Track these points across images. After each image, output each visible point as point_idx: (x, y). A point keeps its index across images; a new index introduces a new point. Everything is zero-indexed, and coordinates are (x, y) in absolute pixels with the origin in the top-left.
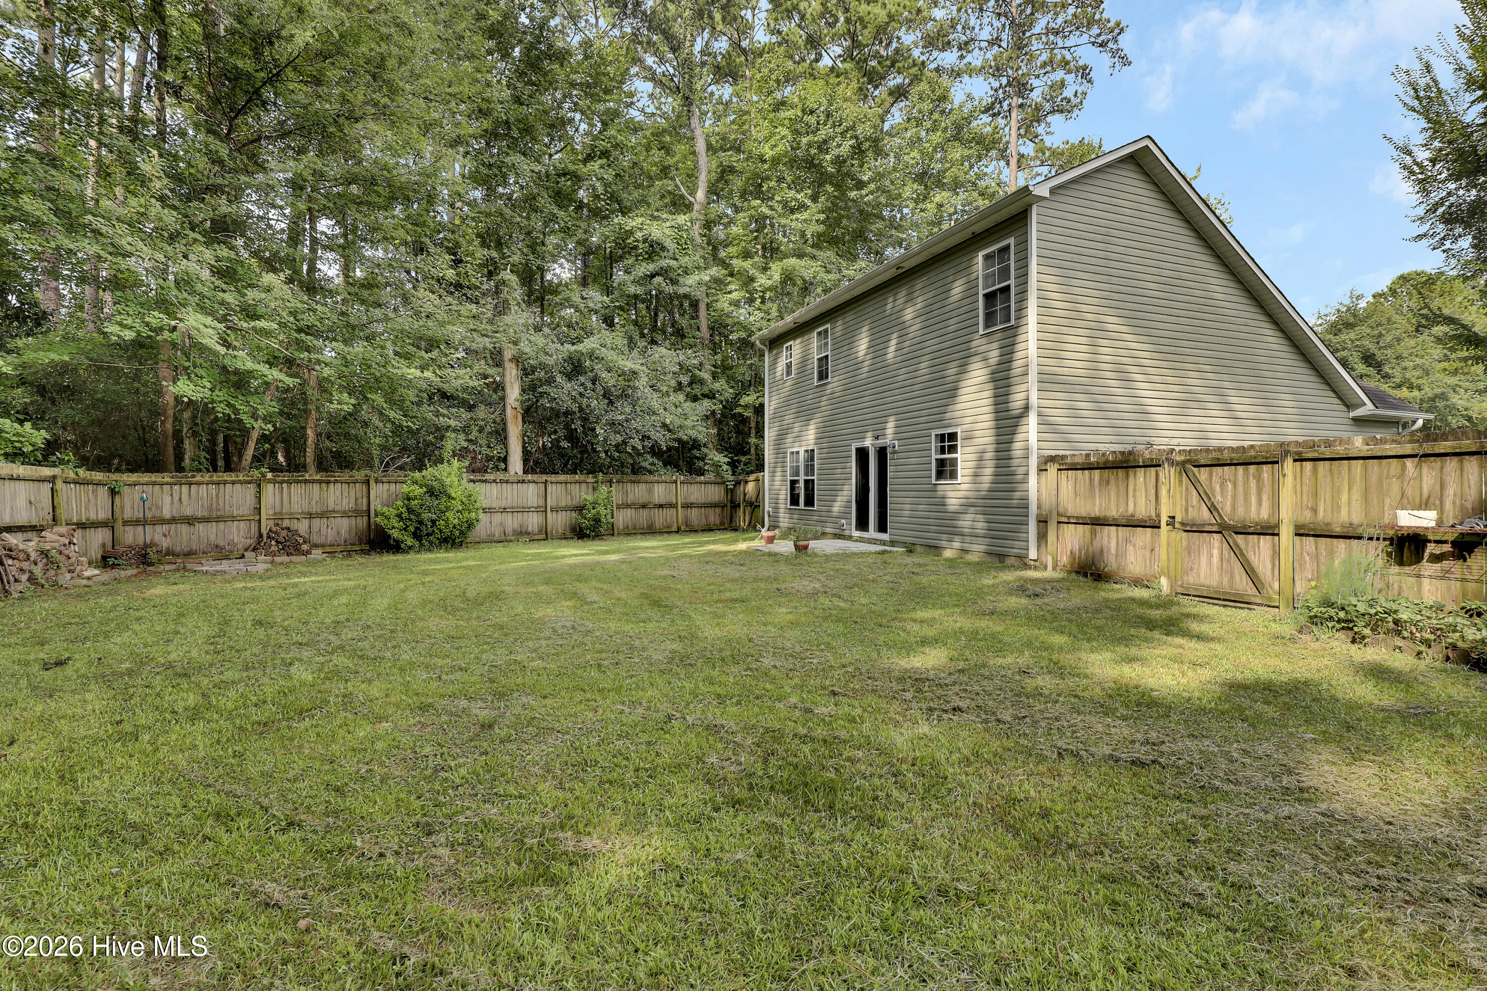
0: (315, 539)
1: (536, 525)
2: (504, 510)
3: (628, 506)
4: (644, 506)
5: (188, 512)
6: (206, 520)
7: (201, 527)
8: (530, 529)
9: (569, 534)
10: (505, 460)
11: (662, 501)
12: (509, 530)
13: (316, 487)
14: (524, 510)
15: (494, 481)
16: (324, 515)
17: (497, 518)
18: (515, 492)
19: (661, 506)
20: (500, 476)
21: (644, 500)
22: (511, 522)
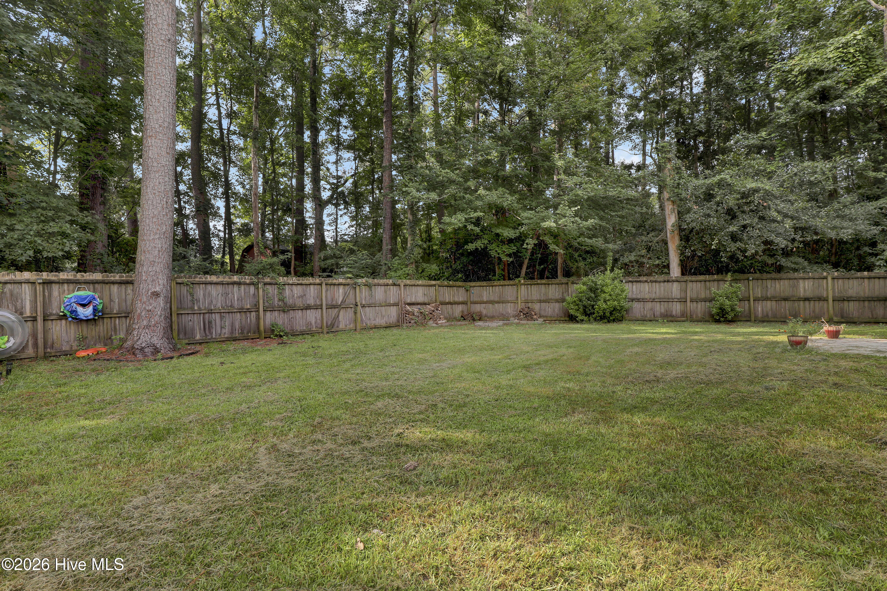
0: (543, 313)
1: (679, 311)
2: (653, 300)
3: (767, 299)
4: (785, 299)
5: (492, 299)
6: (498, 302)
7: (496, 305)
8: (674, 313)
9: (707, 318)
10: (668, 266)
11: (809, 294)
12: (658, 313)
13: (543, 286)
14: (668, 300)
15: (646, 281)
16: (547, 301)
17: (649, 305)
18: (662, 288)
19: (806, 299)
20: (662, 278)
21: (787, 294)
22: (660, 308)
